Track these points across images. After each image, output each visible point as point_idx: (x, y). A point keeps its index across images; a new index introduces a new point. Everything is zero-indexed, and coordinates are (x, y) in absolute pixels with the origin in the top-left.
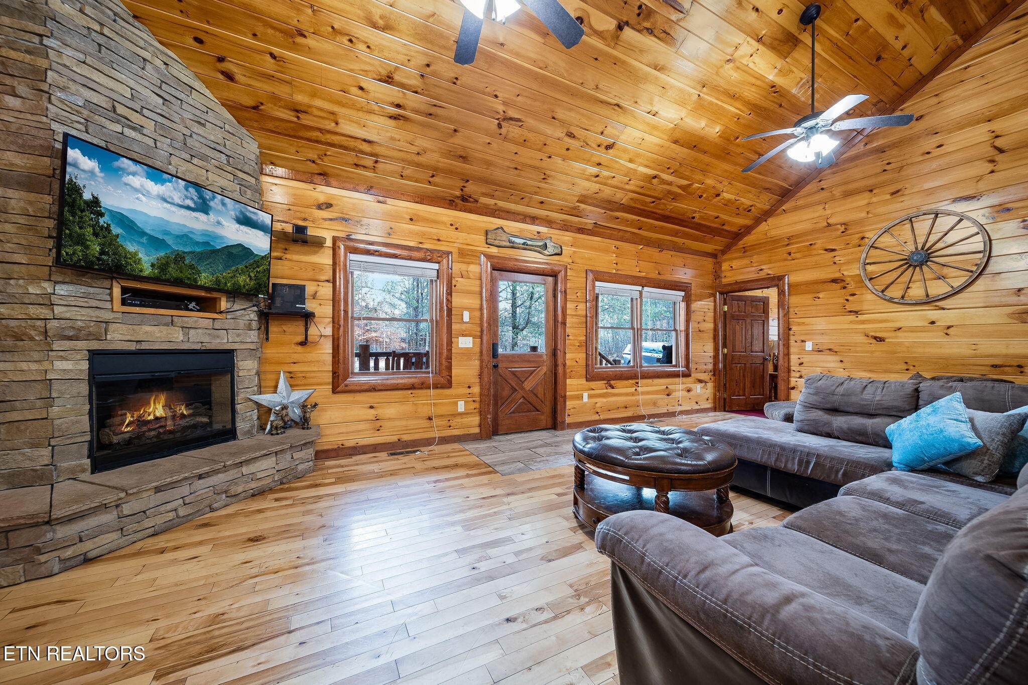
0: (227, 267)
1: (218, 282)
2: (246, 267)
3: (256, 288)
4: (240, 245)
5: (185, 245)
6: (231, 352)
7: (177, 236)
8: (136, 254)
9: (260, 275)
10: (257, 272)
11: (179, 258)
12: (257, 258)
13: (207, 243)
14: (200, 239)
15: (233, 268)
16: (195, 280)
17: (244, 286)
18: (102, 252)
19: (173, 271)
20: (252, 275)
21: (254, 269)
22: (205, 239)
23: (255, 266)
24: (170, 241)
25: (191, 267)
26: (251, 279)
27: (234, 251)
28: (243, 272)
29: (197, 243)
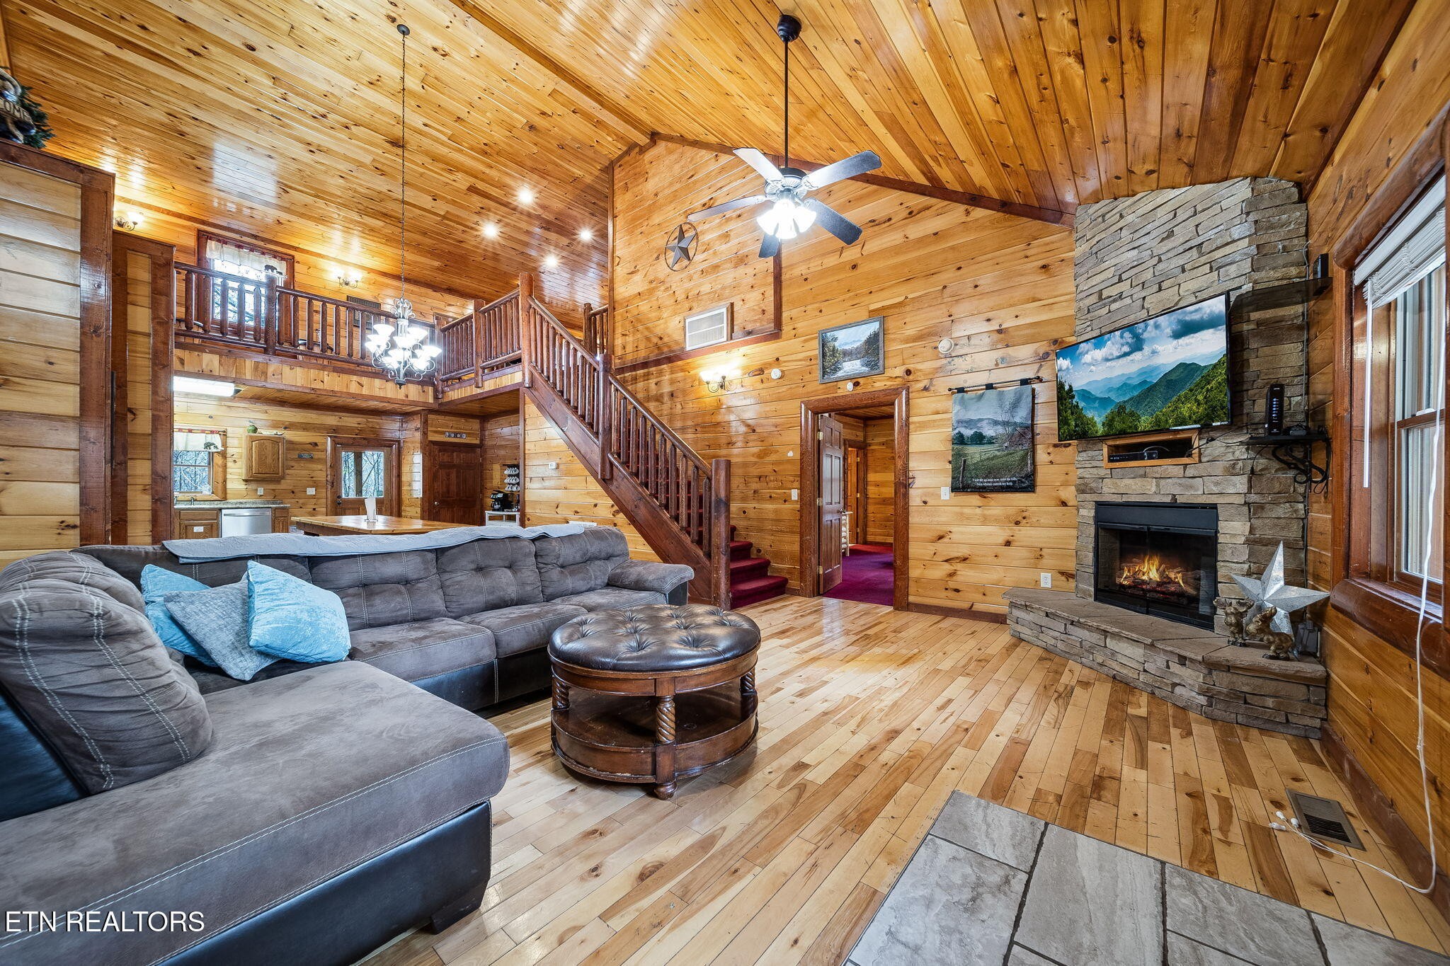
0: (1166, 400)
1: (1158, 422)
2: (1191, 390)
3: (1207, 415)
4: (1182, 366)
5: (1124, 395)
6: (1214, 507)
7: (1118, 389)
8: (1093, 419)
9: (1212, 395)
10: (1208, 390)
11: (1121, 408)
12: (1205, 372)
13: (1145, 382)
14: (1136, 382)
15: (1174, 399)
16: (1136, 427)
17: (1190, 417)
18: (1076, 426)
19: (1118, 425)
20: (1200, 397)
21: (1202, 388)
22: (1142, 379)
23: (1203, 383)
24: (1113, 396)
25: (1132, 414)
26: (1199, 405)
27: (1173, 377)
28: (1187, 398)
29: (1135, 387)
